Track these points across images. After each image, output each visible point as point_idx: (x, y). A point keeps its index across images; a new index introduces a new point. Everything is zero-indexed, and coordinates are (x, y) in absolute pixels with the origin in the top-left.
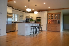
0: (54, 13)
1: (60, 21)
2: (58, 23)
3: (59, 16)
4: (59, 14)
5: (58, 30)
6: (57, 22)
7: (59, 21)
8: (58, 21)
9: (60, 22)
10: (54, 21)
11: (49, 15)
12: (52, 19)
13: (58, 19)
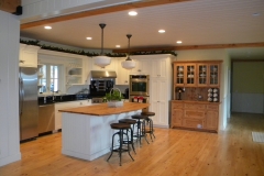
0: (199, 62)
1: (218, 93)
2: (212, 97)
3: (216, 74)
4: (216, 67)
5: (211, 127)
6: (210, 95)
7: (215, 91)
8: (210, 90)
9: (218, 97)
10: (197, 92)
11: (178, 68)
12: (190, 85)
13: (213, 85)
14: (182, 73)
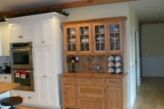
0: (94, 21)
1: (121, 62)
2: (114, 68)
3: (117, 35)
4: (118, 26)
6: (110, 64)
7: (117, 59)
8: (111, 58)
9: (122, 67)
10: (95, 61)
11: (69, 30)
12: (85, 52)
13: (114, 52)
14: (74, 37)
